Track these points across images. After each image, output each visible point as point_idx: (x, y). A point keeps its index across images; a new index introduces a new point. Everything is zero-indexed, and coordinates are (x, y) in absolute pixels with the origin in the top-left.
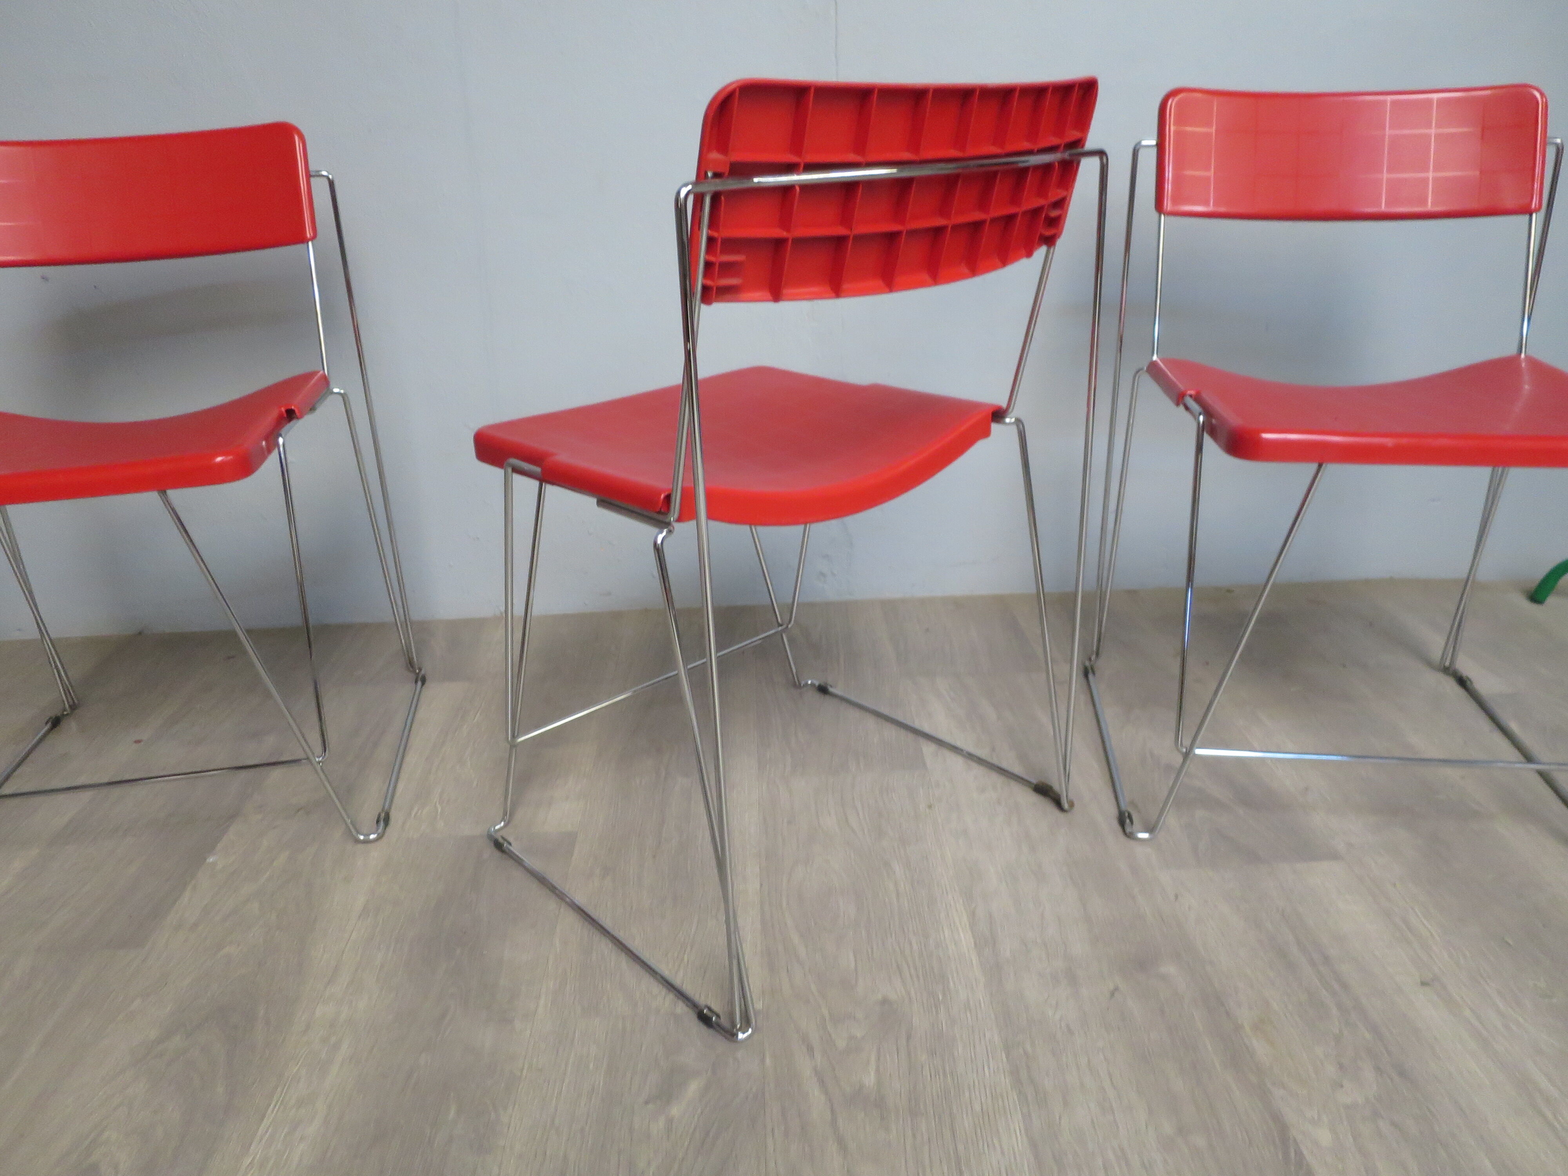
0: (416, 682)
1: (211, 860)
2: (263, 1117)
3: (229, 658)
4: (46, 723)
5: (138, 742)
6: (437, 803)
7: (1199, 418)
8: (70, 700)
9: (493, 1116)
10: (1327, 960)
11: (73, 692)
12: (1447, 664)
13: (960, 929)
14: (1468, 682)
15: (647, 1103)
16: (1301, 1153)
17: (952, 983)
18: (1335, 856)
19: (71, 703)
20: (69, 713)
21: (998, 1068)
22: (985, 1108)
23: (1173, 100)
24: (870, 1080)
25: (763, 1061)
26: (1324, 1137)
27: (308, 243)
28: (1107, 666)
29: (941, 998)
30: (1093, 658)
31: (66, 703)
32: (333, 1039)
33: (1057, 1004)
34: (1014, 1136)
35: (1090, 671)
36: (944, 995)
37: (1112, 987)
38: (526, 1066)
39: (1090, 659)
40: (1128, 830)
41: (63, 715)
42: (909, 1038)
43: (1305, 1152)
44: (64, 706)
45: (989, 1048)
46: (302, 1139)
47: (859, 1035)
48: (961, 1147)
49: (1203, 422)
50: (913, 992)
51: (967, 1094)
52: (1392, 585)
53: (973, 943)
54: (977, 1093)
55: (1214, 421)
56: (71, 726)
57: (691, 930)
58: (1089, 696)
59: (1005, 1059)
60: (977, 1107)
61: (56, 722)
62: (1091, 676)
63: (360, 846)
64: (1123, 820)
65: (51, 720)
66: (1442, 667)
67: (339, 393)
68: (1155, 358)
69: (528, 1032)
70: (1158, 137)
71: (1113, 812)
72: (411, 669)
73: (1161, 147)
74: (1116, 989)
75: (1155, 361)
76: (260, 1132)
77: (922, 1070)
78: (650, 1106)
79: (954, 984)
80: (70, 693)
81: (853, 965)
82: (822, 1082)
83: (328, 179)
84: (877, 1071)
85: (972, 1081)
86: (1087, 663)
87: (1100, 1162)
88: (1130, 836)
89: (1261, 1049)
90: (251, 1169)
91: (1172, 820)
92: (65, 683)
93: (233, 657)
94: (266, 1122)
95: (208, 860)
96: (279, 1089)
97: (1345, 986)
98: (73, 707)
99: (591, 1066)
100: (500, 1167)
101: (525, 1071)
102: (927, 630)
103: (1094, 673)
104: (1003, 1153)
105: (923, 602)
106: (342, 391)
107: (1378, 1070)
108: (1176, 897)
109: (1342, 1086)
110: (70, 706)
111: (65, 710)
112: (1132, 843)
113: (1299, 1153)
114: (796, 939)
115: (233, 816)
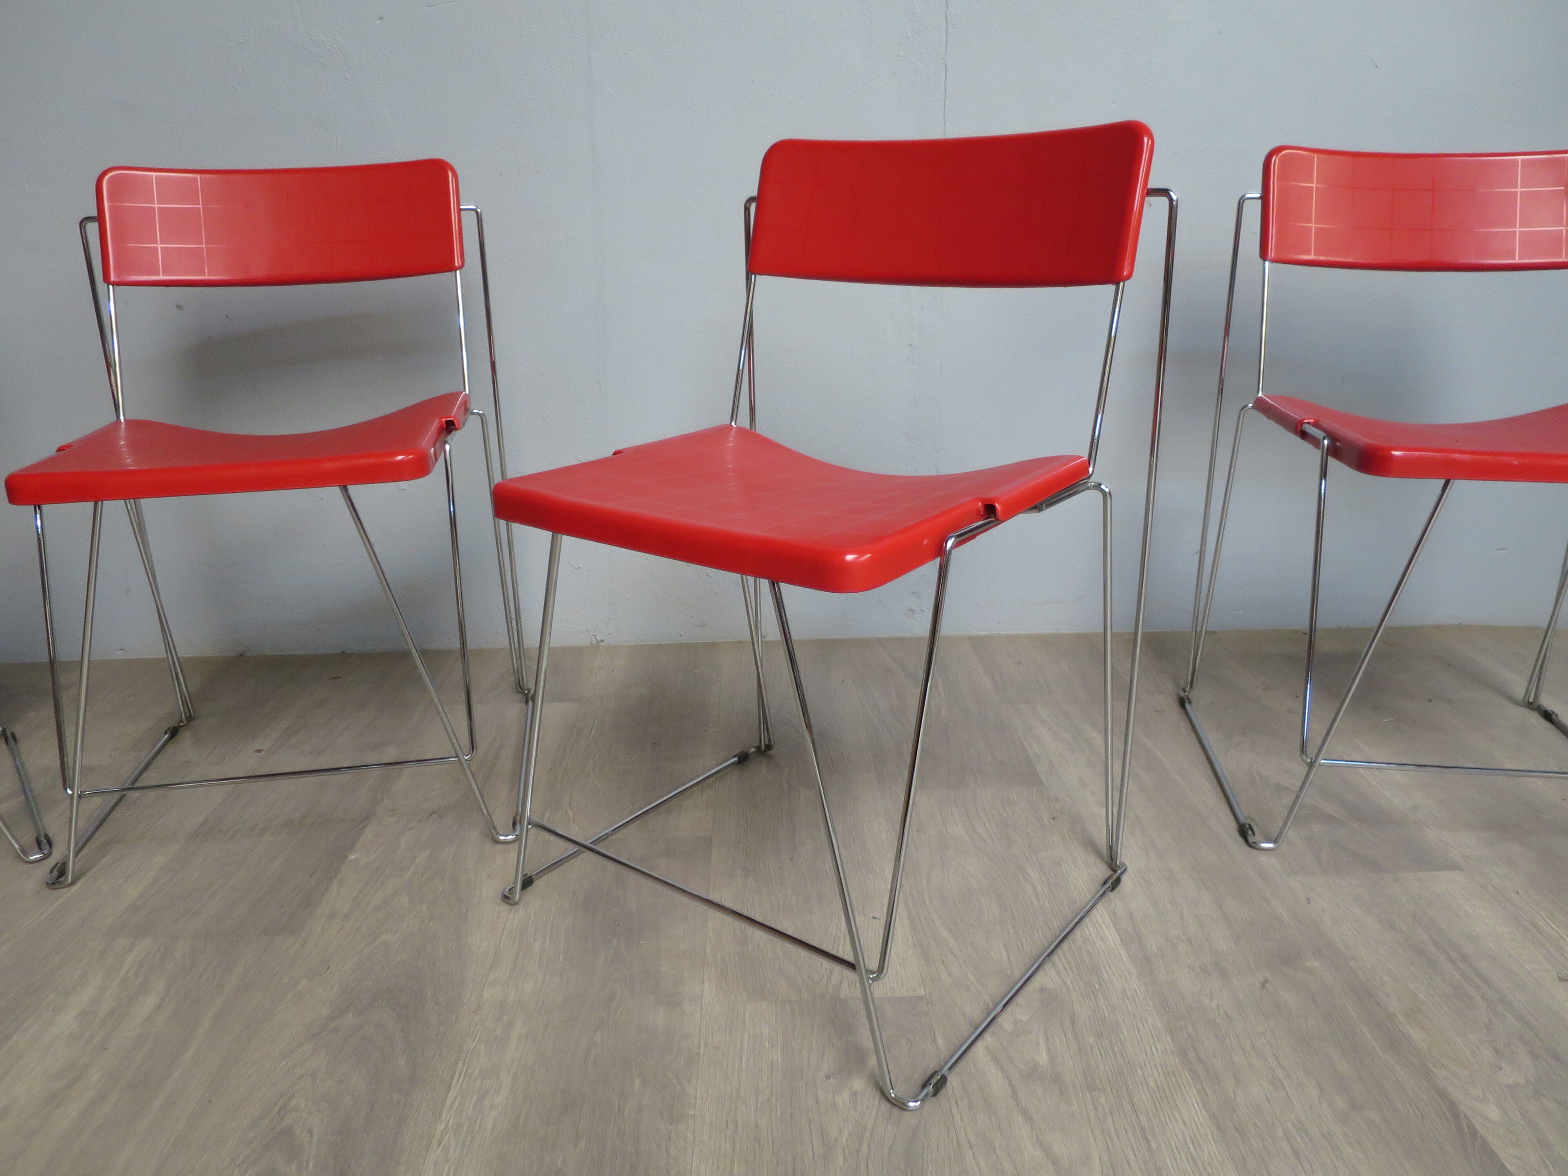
0: (527, 702)
1: (352, 857)
2: (450, 1086)
3: (335, 678)
4: (166, 733)
5: (259, 751)
6: (568, 810)
7: (1323, 442)
8: (187, 711)
9: (678, 1088)
10: (1464, 958)
11: (191, 703)
12: (1531, 700)
13: (1104, 927)
14: (1554, 716)
15: (828, 1077)
16: (1475, 1129)
17: (1105, 974)
18: (1453, 866)
19: (188, 715)
20: (185, 723)
21: (1165, 1049)
22: (1159, 1083)
23: (1276, 157)
24: (1043, 1059)
25: (934, 1040)
26: (1493, 1112)
27: (456, 271)
28: (1200, 698)
29: (1097, 987)
30: (1188, 689)
31: (183, 714)
32: (505, 1019)
33: (1211, 993)
34: (1193, 1110)
35: (1187, 701)
36: (1100, 985)
37: (1261, 979)
38: (702, 1044)
39: (1184, 691)
40: (1251, 839)
41: (180, 726)
42: (1073, 1022)
43: (1476, 1125)
44: (181, 718)
45: (1153, 1032)
46: (492, 1107)
47: (1024, 1019)
48: (1143, 1119)
49: (1327, 445)
50: (1069, 983)
51: (1140, 1072)
52: (1462, 630)
53: (1119, 939)
54: (1149, 1070)
55: (1338, 444)
56: (186, 736)
57: (841, 925)
58: (1188, 722)
59: (1170, 1041)
60: (1152, 1084)
61: (174, 732)
62: (1187, 705)
63: (499, 847)
64: (1244, 831)
65: (169, 731)
66: (1526, 701)
67: (478, 414)
68: (1260, 394)
69: (698, 1014)
70: (1262, 191)
71: (1233, 826)
72: (520, 690)
73: (1265, 198)
74: (1266, 981)
75: (1261, 397)
76: (448, 1102)
77: (1092, 1052)
78: (831, 1081)
79: (1108, 974)
80: (187, 703)
81: (1006, 956)
82: (996, 1060)
83: (477, 212)
84: (1048, 1049)
85: (1142, 1060)
86: (1182, 694)
87: (1280, 1133)
88: (1252, 846)
89: (1417, 1036)
90: (446, 1135)
91: (1291, 834)
92: (184, 694)
93: (339, 677)
94: (452, 1093)
95: (349, 858)
96: (461, 1063)
97: (1486, 981)
98: (190, 719)
99: (767, 1044)
100: (694, 1134)
101: (702, 1049)
102: (1019, 663)
103: (1190, 703)
104: (1185, 1124)
105: (1010, 639)
106: (481, 412)
107: (1533, 1054)
108: (1308, 900)
109: (1501, 1069)
110: (186, 718)
111: (181, 721)
112: (1255, 852)
113: (1471, 1126)
114: (945, 934)
115: (366, 818)
